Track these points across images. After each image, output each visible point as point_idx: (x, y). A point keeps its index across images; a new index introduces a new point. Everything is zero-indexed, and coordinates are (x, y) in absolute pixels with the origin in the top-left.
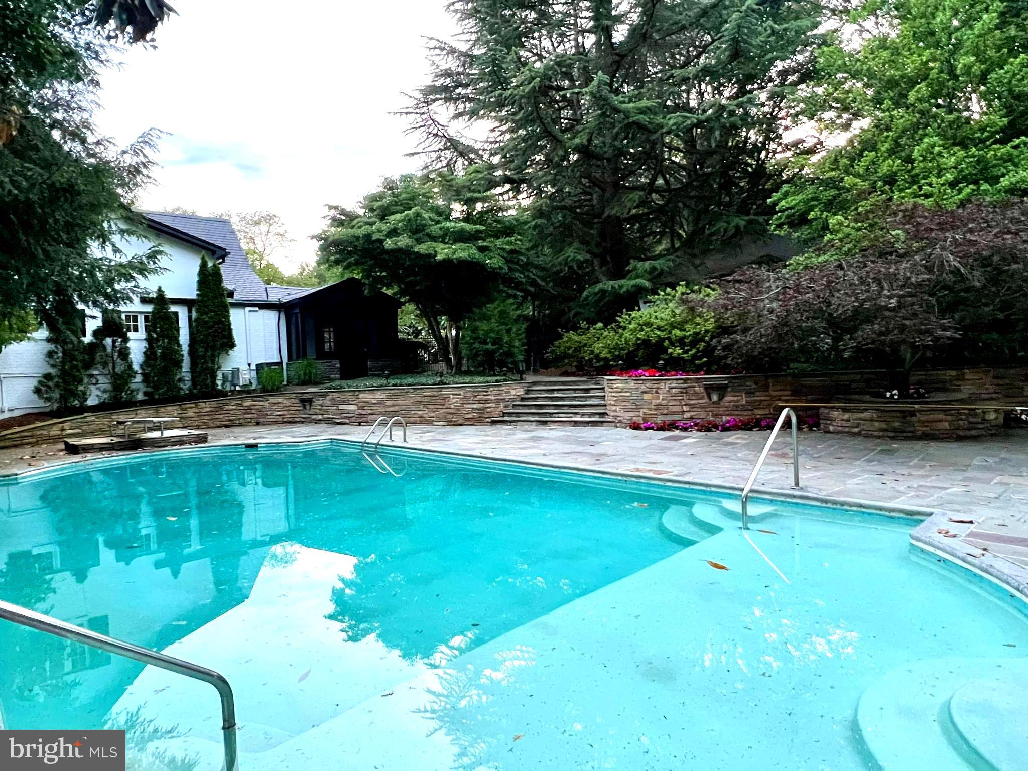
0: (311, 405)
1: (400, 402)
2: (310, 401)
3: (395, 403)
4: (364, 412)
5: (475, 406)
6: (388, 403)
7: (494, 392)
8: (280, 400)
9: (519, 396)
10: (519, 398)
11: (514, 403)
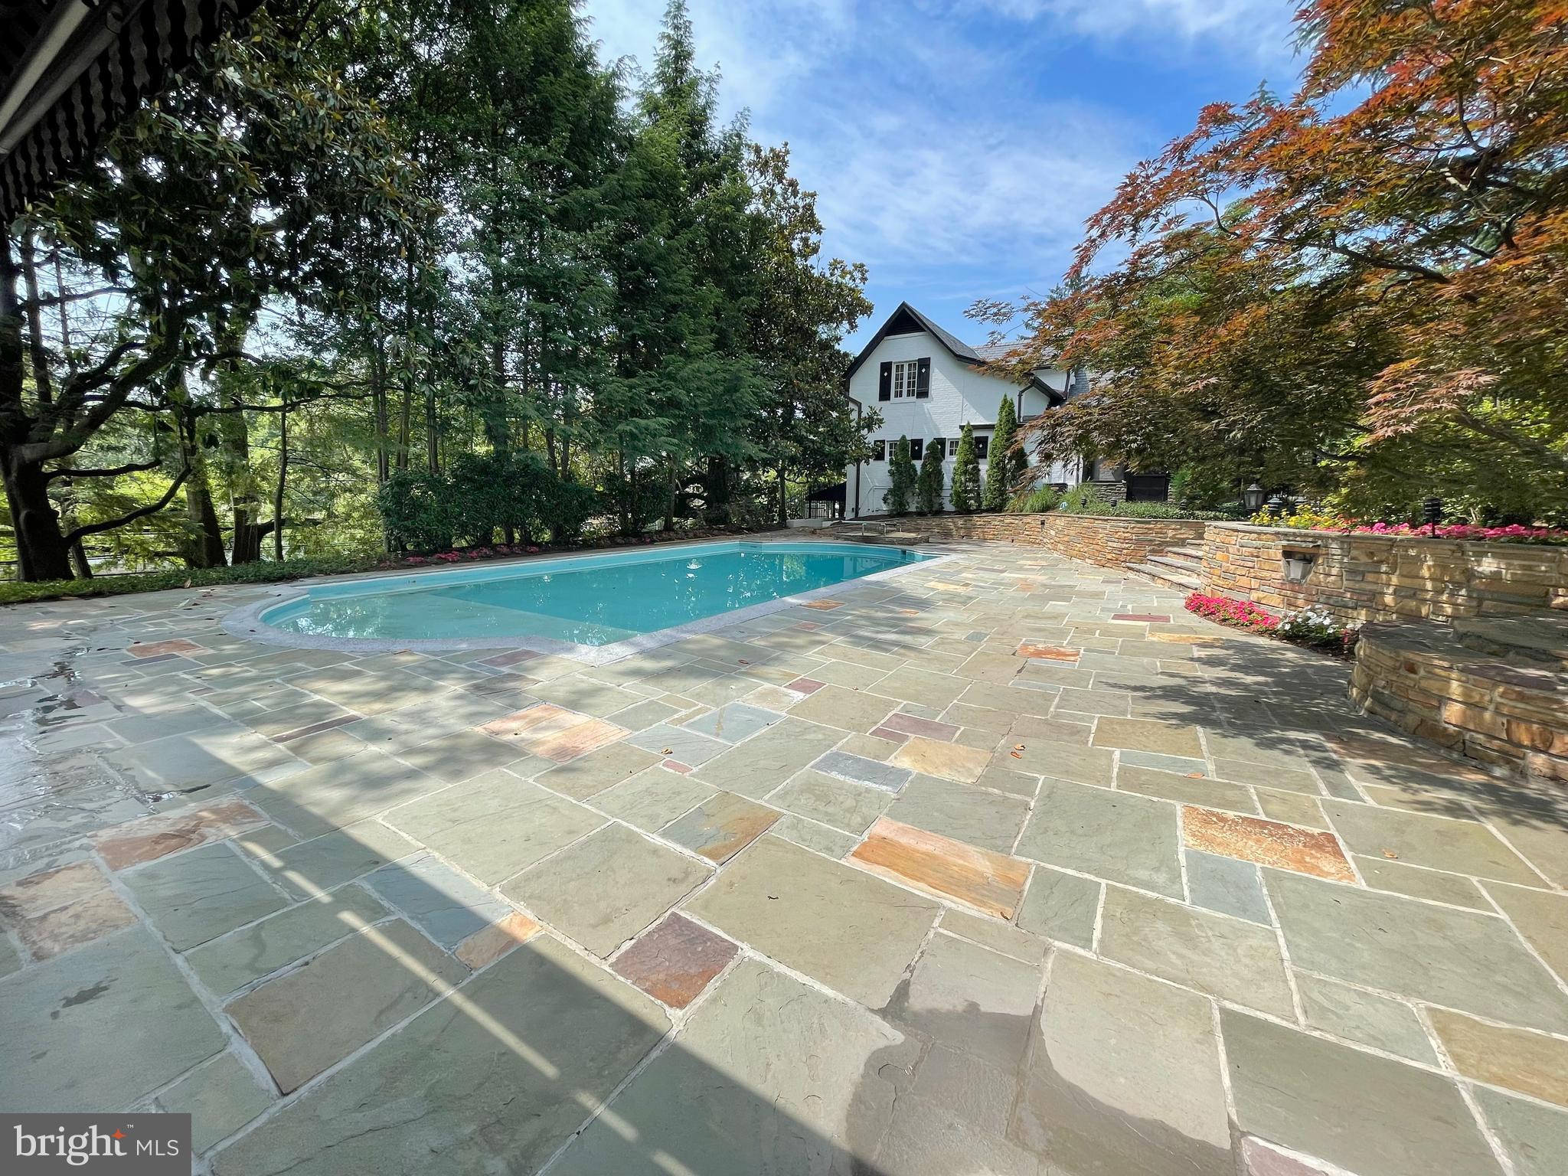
7: (1136, 530)
8: (1030, 521)
9: (1184, 540)
10: (1182, 543)
11: (1170, 549)
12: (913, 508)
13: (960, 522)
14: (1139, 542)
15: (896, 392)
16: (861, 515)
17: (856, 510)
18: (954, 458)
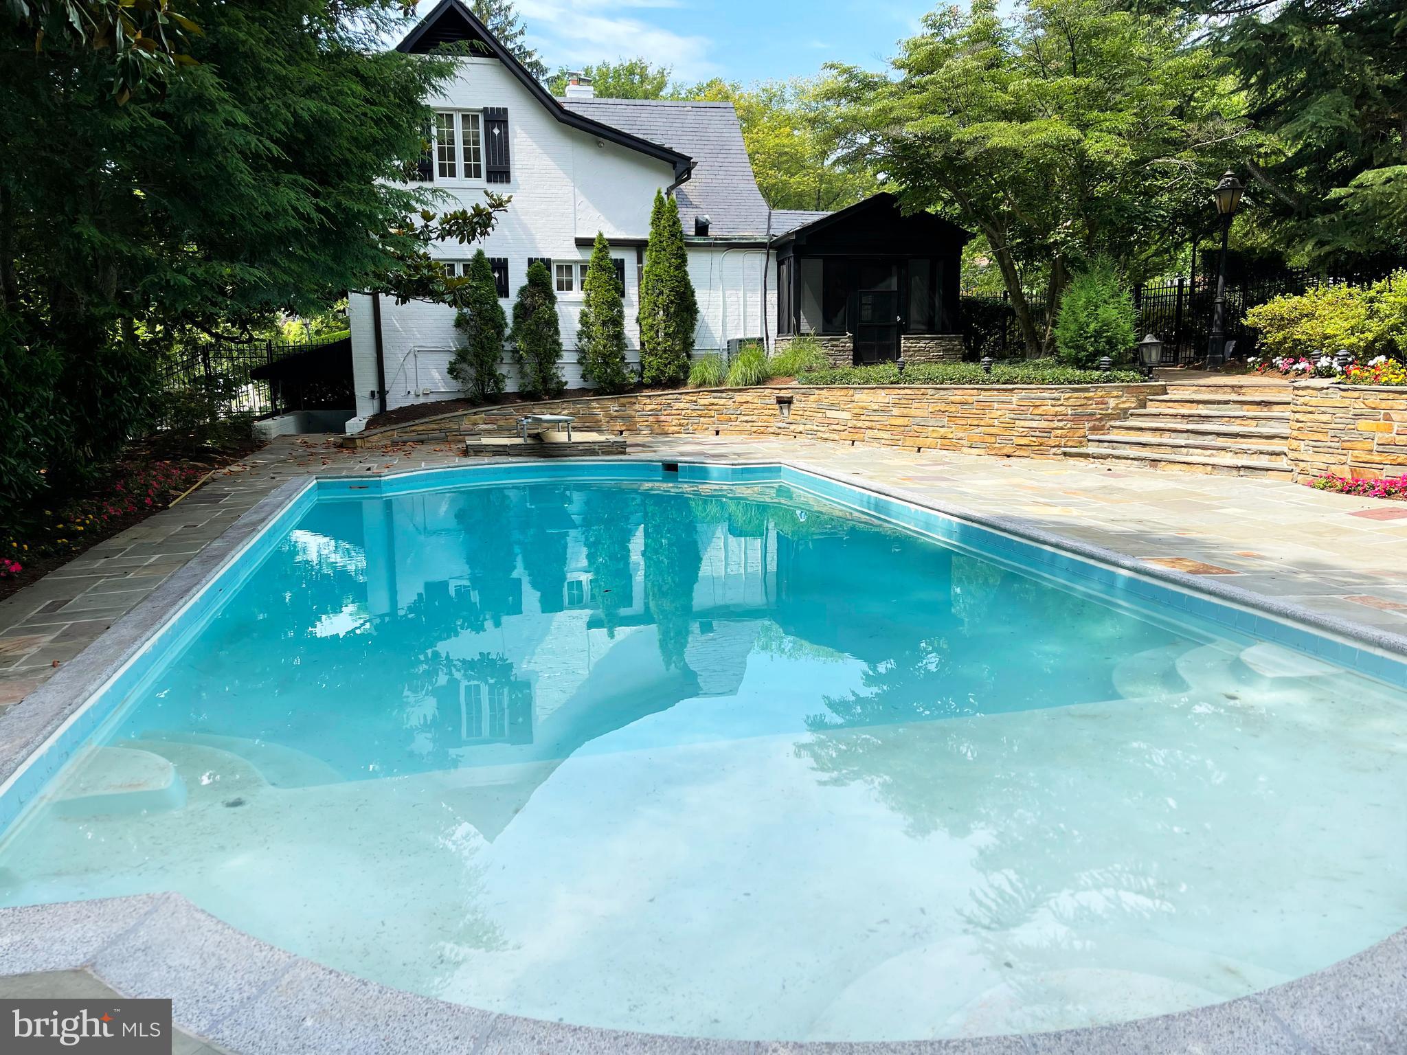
0: (789, 408)
1: (913, 412)
2: (789, 401)
3: (906, 411)
4: (860, 424)
5: (1035, 424)
6: (895, 412)
7: (1071, 402)
8: (749, 399)
9: (1125, 410)
10: (1124, 414)
11: (1113, 423)
12: (510, 387)
13: (613, 407)
14: (1078, 418)
15: (442, 167)
16: (392, 405)
17: (381, 393)
18: (577, 294)
